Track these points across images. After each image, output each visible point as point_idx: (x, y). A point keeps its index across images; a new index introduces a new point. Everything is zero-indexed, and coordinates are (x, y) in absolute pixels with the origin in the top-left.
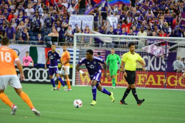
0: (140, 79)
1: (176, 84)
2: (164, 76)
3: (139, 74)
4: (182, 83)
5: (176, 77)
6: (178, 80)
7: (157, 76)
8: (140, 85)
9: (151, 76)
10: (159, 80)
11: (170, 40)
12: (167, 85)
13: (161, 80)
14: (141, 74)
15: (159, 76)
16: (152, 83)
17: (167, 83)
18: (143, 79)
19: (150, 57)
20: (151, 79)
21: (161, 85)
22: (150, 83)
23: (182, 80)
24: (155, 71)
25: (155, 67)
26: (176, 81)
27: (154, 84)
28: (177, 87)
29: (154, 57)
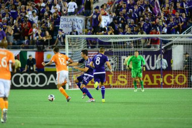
1: (172, 83)
2: (160, 75)
4: (179, 81)
5: (173, 76)
6: (174, 78)
7: (153, 75)
9: (147, 76)
10: (155, 79)
12: (163, 84)
13: (157, 79)
15: (155, 76)
16: (148, 83)
17: (163, 82)
20: (147, 79)
21: (157, 84)
22: (146, 83)
23: (179, 78)
24: (151, 70)
25: (151, 67)
26: (173, 80)
27: (150, 83)
28: (173, 85)
29: (148, 56)
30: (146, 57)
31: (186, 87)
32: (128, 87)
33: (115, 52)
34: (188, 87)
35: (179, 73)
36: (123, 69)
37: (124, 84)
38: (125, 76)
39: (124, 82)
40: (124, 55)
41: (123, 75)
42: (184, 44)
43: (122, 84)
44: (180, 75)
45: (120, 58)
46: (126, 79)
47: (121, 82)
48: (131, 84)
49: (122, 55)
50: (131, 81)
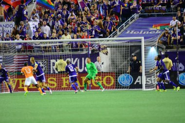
0: (64, 82)
3: (64, 77)
4: (107, 83)
5: (101, 78)
6: (102, 80)
7: (81, 77)
8: (65, 88)
11: (92, 41)
17: (92, 84)
18: (68, 82)
19: (72, 59)
23: (107, 80)
29: (77, 59)
30: (74, 60)
31: (113, 88)
32: (58, 89)
33: (45, 56)
34: (116, 88)
35: (107, 75)
36: (52, 72)
37: (55, 86)
38: (55, 79)
39: (54, 85)
40: (54, 59)
41: (53, 78)
42: (111, 47)
43: (52, 87)
44: (108, 76)
45: (50, 61)
46: (56, 82)
47: (51, 85)
48: (61, 86)
49: (52, 59)
50: (61, 84)
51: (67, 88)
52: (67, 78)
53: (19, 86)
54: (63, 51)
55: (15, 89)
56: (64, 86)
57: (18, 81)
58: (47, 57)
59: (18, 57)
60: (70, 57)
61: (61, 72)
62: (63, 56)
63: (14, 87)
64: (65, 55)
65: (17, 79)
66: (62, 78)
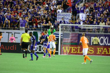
0: (98, 51)
3: (98, 47)
7: (109, 48)
8: (98, 54)
9: (105, 49)
14: (99, 47)
18: (100, 51)
19: (104, 37)
20: (105, 51)
22: (104, 53)
24: (108, 45)
27: (107, 53)
29: (107, 37)
30: (105, 38)
32: (94, 55)
33: (88, 35)
36: (92, 44)
37: (92, 53)
38: (93, 48)
40: (93, 36)
41: (92, 48)
43: (91, 53)
45: (90, 38)
46: (94, 50)
47: (91, 52)
48: (96, 53)
49: (92, 36)
50: (96, 52)
51: (100, 54)
52: (100, 48)
53: (71, 52)
54: (99, 32)
55: (69, 53)
56: (98, 53)
57: (71, 48)
58: (89, 35)
59: (72, 34)
60: (103, 36)
61: (95, 45)
62: (99, 35)
63: (68, 52)
64: (100, 35)
65: (71, 47)
66: (97, 48)
